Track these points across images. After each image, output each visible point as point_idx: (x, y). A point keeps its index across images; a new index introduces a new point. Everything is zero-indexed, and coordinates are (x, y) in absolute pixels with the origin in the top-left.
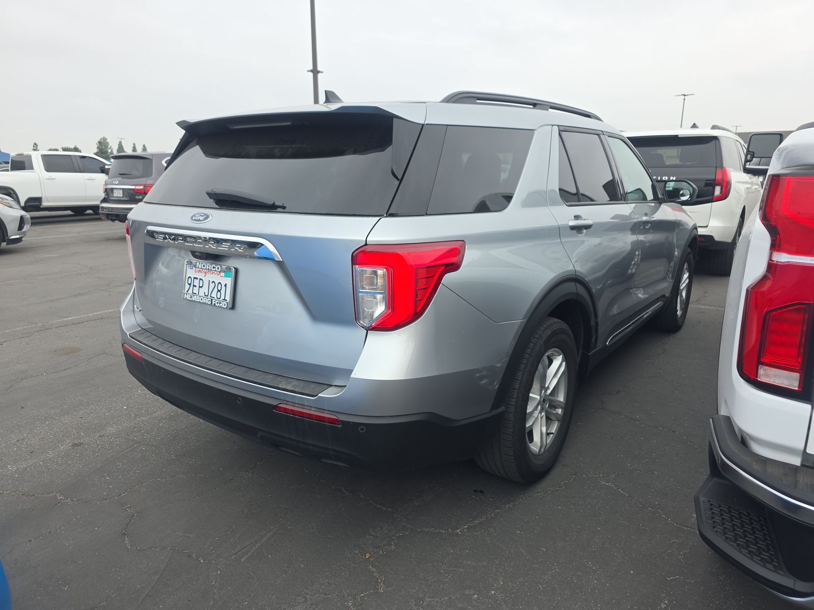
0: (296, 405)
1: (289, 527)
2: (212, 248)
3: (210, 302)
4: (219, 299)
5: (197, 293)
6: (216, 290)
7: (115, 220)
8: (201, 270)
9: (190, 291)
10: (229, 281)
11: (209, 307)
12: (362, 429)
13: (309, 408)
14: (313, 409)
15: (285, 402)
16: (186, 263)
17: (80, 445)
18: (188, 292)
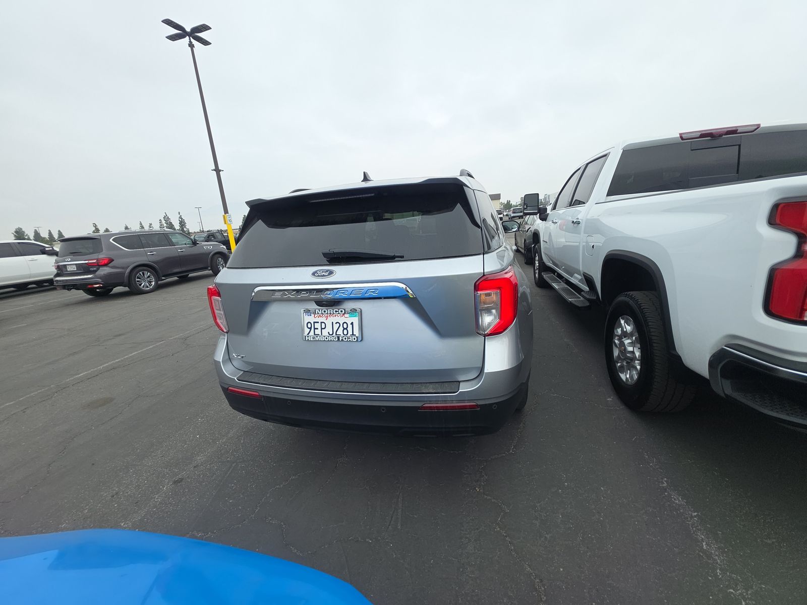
0: (439, 402)
1: (409, 489)
2: (329, 296)
3: (337, 339)
4: (347, 335)
5: (320, 334)
6: (341, 328)
7: (71, 289)
8: (321, 315)
9: (312, 333)
10: (356, 320)
11: (337, 342)
12: (495, 407)
13: (451, 402)
14: (455, 402)
15: (428, 402)
16: (302, 312)
17: (181, 481)
18: (310, 335)
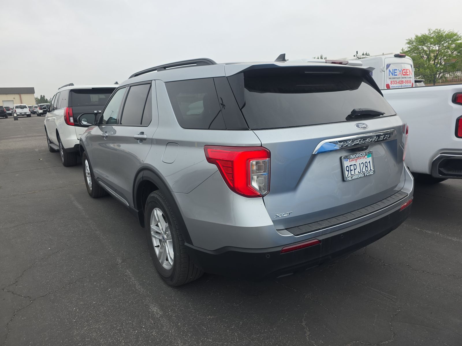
3: (363, 175)
4: (368, 171)
5: (354, 174)
6: (364, 167)
8: (354, 159)
9: (350, 175)
10: (371, 159)
11: (364, 178)
16: (343, 159)
18: (349, 176)
